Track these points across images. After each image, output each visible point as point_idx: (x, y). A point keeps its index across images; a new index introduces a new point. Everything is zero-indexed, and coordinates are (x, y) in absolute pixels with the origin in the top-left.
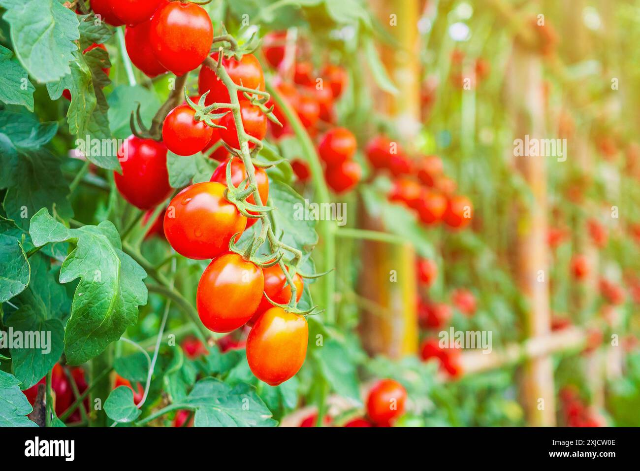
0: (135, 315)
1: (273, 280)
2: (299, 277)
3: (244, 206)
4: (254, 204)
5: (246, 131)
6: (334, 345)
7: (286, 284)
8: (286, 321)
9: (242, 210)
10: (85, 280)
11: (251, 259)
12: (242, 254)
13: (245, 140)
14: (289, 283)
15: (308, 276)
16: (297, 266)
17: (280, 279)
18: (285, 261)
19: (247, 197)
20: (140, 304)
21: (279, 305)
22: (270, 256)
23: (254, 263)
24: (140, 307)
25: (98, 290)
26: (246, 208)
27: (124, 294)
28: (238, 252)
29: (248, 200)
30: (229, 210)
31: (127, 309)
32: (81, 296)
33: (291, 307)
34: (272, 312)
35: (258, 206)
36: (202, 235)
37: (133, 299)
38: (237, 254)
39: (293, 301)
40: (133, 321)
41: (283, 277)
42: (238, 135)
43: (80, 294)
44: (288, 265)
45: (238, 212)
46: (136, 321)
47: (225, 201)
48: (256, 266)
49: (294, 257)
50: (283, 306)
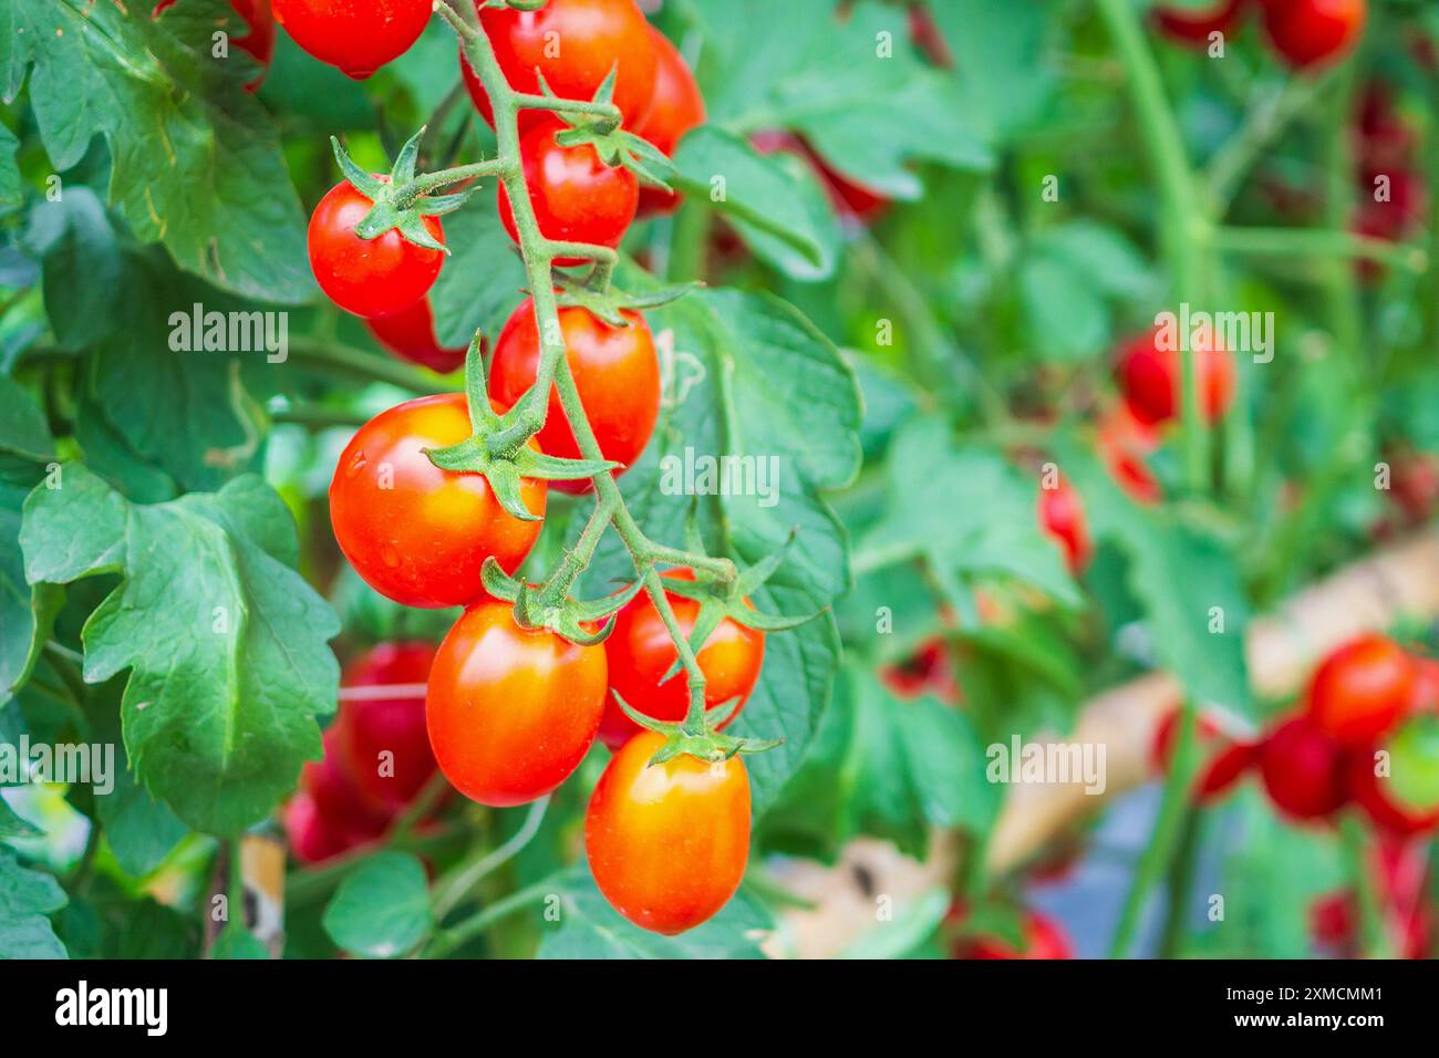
0: (312, 737)
10: (147, 670)
13: (541, 259)
14: (682, 665)
20: (319, 712)
24: (319, 717)
25: (191, 690)
27: (269, 689)
31: (288, 726)
32: (145, 709)
37: (298, 701)
39: (692, 715)
40: (313, 750)
43: (141, 706)
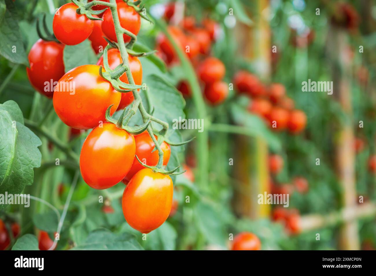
0: (31, 176)
1: (144, 146)
2: (166, 145)
3: (118, 84)
4: (127, 83)
5: (122, 26)
6: (207, 208)
7: (154, 149)
8: (154, 179)
9: (115, 86)
11: (123, 127)
12: (116, 123)
13: (121, 32)
14: (157, 148)
15: (174, 144)
16: (165, 136)
17: (150, 145)
18: (155, 132)
19: (121, 76)
20: (35, 167)
21: (149, 166)
22: (141, 126)
23: (126, 131)
24: (35, 169)
26: (120, 86)
27: (21, 158)
28: (113, 122)
29: (121, 79)
30: (105, 87)
31: (24, 171)
33: (159, 168)
34: (142, 172)
35: (131, 85)
36: (82, 107)
37: (29, 163)
38: (113, 123)
39: (160, 163)
40: (30, 181)
41: (153, 145)
42: (115, 29)
44: (157, 135)
45: (112, 88)
46: (32, 181)
47: (101, 79)
48: (128, 133)
49: (162, 128)
50: (152, 167)
